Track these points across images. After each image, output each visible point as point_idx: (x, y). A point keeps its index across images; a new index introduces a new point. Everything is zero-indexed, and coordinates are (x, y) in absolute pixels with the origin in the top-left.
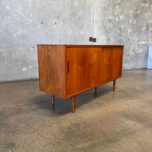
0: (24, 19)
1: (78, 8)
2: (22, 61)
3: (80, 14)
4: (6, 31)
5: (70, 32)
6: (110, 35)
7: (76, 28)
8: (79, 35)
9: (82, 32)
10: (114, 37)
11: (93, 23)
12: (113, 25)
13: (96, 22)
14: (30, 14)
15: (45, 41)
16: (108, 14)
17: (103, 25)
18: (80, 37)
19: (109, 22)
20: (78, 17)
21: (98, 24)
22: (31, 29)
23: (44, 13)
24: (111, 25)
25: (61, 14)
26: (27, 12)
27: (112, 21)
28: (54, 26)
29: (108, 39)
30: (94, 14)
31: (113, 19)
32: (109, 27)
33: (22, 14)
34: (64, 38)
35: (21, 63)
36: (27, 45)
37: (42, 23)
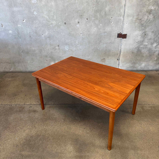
0: (49, 21)
1: (105, 3)
2: (50, 57)
3: (107, 9)
4: (36, 33)
5: (94, 30)
6: (147, 30)
7: (101, 25)
8: (105, 32)
9: (108, 29)
10: (153, 32)
11: (124, 17)
12: (154, 17)
13: (128, 16)
14: (54, 16)
15: (68, 40)
16: (147, 4)
17: (137, 19)
18: (106, 34)
19: (147, 14)
20: (104, 13)
21: (130, 18)
22: (55, 30)
23: (67, 14)
24: (151, 17)
25: (84, 12)
26: (52, 15)
27: (153, 12)
28: (77, 25)
29: (144, 34)
30: (126, 7)
31: (155, 9)
32: (147, 20)
33: (47, 17)
34: (88, 36)
35: (49, 59)
36: (53, 44)
37: (65, 23)
